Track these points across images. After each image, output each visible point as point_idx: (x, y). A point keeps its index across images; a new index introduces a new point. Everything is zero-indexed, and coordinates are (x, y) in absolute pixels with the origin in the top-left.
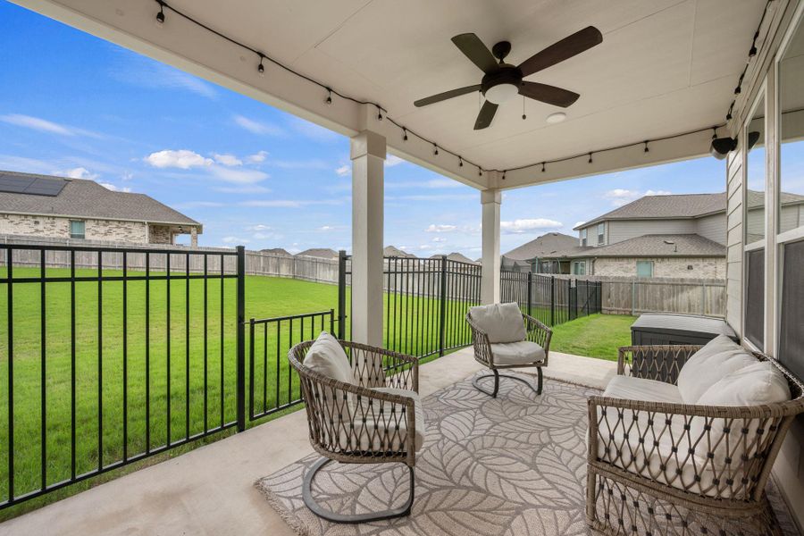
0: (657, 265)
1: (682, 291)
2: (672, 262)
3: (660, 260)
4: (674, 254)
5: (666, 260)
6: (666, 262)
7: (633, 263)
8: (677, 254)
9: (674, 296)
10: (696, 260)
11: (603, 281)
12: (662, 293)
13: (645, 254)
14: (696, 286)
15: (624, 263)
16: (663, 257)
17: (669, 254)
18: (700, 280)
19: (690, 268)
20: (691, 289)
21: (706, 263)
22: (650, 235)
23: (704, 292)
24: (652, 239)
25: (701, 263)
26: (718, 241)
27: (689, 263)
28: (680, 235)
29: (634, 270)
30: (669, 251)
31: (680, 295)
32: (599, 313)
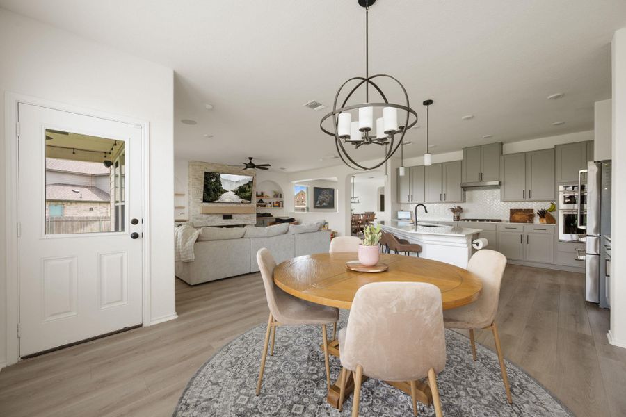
0: (68, 207)
1: (87, 225)
2: (79, 204)
3: (69, 204)
4: (79, 199)
5: (74, 204)
8: (82, 200)
10: (95, 204)
13: (57, 199)
14: (96, 221)
16: (71, 202)
17: (76, 199)
18: (98, 218)
19: (91, 209)
20: (92, 223)
21: (101, 207)
22: (60, 184)
23: (100, 225)
24: (62, 187)
25: (98, 206)
27: (90, 206)
30: (76, 197)
31: (85, 227)
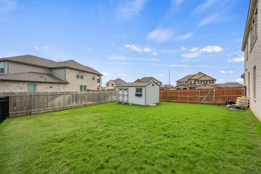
0: (38, 86)
1: (56, 98)
2: (44, 84)
3: (39, 84)
4: (45, 81)
5: (42, 84)
6: (42, 85)
7: (26, 85)
8: (46, 81)
9: (52, 101)
10: (53, 84)
11: (10, 95)
12: (47, 99)
13: (32, 80)
14: (61, 95)
15: (21, 85)
16: (41, 82)
17: (43, 81)
19: (51, 87)
20: (59, 96)
21: (56, 85)
22: (32, 72)
23: (64, 97)
24: (34, 74)
26: (59, 78)
27: (51, 85)
28: (45, 74)
29: (26, 88)
30: (43, 80)
31: (55, 100)
32: (7, 119)
